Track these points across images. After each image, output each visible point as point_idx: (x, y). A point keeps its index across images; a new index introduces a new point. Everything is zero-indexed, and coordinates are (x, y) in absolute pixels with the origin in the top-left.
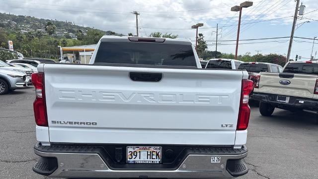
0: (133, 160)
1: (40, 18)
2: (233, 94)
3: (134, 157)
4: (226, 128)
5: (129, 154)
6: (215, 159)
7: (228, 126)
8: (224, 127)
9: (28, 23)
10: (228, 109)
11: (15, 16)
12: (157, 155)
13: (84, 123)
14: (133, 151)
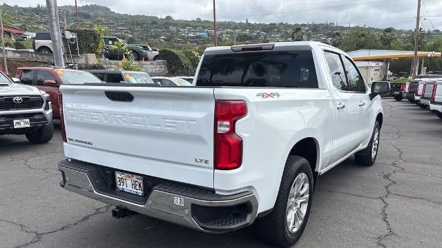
0: (121, 186)
1: (293, 24)
2: (202, 118)
3: (122, 184)
4: (200, 164)
5: (118, 180)
6: (178, 200)
7: (203, 162)
8: (199, 163)
9: (279, 31)
10: (199, 139)
11: (266, 25)
12: (140, 185)
13: (86, 143)
14: (120, 177)
